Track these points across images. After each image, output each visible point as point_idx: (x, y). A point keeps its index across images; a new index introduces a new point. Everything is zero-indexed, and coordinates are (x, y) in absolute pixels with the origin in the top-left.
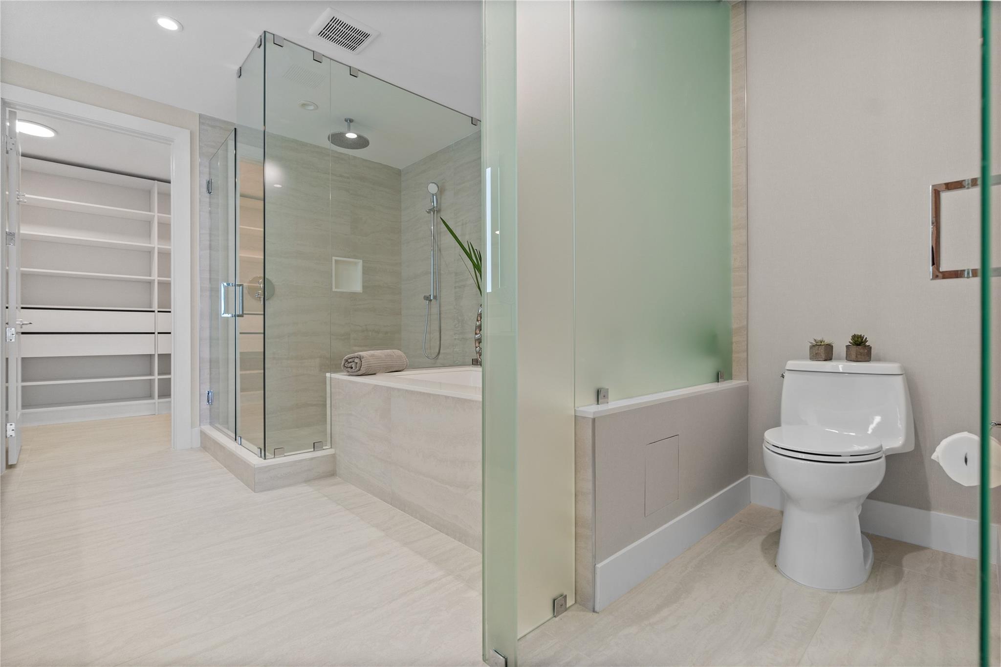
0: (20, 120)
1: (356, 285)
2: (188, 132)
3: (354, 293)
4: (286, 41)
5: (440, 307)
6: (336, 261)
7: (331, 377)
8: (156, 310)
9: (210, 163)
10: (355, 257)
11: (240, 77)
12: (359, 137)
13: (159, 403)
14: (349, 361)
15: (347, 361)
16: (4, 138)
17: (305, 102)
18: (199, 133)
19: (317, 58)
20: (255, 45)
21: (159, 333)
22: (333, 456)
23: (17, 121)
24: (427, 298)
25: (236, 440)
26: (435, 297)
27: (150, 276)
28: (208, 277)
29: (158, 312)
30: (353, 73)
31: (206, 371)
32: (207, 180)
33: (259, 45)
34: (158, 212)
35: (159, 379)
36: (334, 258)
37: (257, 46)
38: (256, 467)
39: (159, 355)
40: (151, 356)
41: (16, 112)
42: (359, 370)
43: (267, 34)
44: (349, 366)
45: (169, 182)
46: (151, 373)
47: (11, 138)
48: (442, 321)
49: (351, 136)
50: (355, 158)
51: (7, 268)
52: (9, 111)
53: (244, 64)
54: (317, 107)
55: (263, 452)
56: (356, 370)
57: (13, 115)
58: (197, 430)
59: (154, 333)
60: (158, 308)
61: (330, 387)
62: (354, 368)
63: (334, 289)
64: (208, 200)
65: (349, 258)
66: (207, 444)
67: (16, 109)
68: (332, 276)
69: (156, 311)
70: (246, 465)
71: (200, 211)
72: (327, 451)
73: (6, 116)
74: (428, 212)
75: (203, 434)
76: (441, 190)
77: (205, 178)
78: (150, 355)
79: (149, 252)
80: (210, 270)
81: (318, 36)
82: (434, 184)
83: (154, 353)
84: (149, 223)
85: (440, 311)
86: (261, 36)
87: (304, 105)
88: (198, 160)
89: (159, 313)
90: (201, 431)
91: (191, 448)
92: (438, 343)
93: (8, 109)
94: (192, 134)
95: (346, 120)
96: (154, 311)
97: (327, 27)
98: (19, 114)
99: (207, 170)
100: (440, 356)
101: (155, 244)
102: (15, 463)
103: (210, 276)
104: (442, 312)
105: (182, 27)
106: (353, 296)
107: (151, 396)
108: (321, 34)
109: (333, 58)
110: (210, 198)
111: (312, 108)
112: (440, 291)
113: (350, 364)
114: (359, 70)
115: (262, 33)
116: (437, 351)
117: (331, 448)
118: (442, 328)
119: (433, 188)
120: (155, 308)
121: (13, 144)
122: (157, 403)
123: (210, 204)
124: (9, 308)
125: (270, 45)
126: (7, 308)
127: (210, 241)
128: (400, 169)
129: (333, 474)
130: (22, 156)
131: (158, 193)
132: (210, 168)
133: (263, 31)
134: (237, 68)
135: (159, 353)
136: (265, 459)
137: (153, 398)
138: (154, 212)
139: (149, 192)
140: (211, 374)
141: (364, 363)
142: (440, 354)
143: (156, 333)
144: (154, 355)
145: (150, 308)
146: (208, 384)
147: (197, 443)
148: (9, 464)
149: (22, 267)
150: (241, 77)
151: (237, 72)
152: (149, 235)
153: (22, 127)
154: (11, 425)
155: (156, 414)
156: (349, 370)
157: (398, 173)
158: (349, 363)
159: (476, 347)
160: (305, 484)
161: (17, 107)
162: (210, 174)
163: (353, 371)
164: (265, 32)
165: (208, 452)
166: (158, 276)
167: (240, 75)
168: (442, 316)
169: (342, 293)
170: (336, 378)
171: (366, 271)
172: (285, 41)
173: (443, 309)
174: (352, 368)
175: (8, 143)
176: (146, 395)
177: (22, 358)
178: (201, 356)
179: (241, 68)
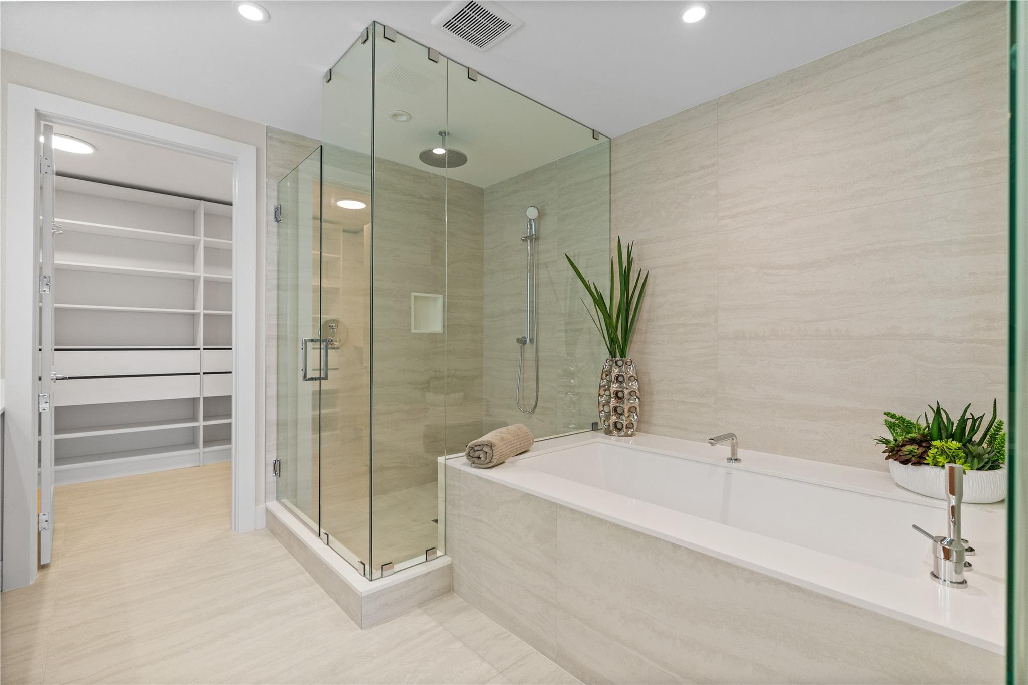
0: (56, 134)
1: (435, 325)
2: (254, 149)
3: (435, 334)
4: (400, 35)
5: (537, 351)
6: (415, 297)
7: (445, 465)
8: (202, 347)
9: (278, 186)
10: (437, 292)
11: (328, 81)
12: (450, 152)
13: (204, 453)
14: (476, 448)
15: (472, 448)
16: (38, 158)
17: (398, 112)
18: (267, 149)
19: (432, 56)
20: (358, 39)
21: (204, 373)
22: (450, 568)
23: (53, 136)
24: (522, 341)
25: (319, 536)
26: (531, 341)
27: (194, 309)
28: (276, 322)
29: (204, 349)
30: (472, 75)
31: (273, 436)
32: (274, 206)
33: (364, 40)
34: (205, 237)
35: (204, 426)
36: (413, 294)
37: (361, 41)
38: (363, 595)
39: (204, 398)
40: (195, 401)
41: (52, 126)
42: (490, 462)
43: (377, 25)
44: (475, 456)
45: (231, 204)
46: (194, 418)
47: (46, 159)
48: (540, 369)
49: (439, 151)
50: (436, 176)
51: (41, 304)
52: (44, 124)
53: (336, 64)
54: (410, 118)
55: (368, 568)
56: (485, 462)
57: (48, 131)
58: (262, 506)
59: (199, 374)
60: (204, 345)
61: (444, 476)
62: (482, 459)
63: (413, 331)
64: (275, 230)
65: (429, 293)
66: (274, 527)
67: (52, 122)
68: (410, 315)
69: (202, 349)
70: (347, 588)
71: (266, 244)
72: (441, 561)
73: (40, 130)
74: (523, 240)
75: (268, 512)
76: (541, 215)
77: (273, 203)
78: (194, 399)
79: (193, 281)
80: (278, 315)
81: (443, 28)
82: (533, 208)
83: (199, 397)
84: (193, 247)
85: (537, 357)
86: (368, 27)
87: (395, 115)
88: (264, 180)
89: (205, 351)
90: (266, 509)
91: (256, 530)
92: (535, 394)
93: (42, 123)
94: (258, 151)
95: (440, 134)
96: (199, 349)
97: (460, 15)
98: (56, 128)
99: (275, 193)
100: (537, 410)
101: (201, 271)
102: (49, 562)
103: (278, 321)
104: (539, 358)
105: (268, 16)
106: (433, 337)
107: (193, 443)
108: (448, 25)
109: (451, 58)
110: (279, 227)
111: (404, 119)
112: (537, 334)
113: (477, 454)
114: (478, 73)
115: (369, 23)
116: (533, 403)
117: (445, 554)
118: (539, 377)
119: (532, 213)
120: (200, 344)
121: (49, 166)
122: (201, 453)
123: (279, 234)
124: (42, 350)
125: (381, 42)
126: (40, 350)
127: (278, 279)
128: (483, 187)
129: (449, 589)
130: (56, 175)
131: (205, 214)
132: (278, 191)
133: (372, 21)
134: (325, 69)
135: (204, 396)
136: (371, 580)
137: (197, 447)
138: (200, 236)
139: (193, 213)
140: (278, 439)
141: (496, 452)
142: (537, 407)
143: (202, 374)
144: (199, 399)
145: (193, 345)
146: (275, 451)
147: (262, 523)
148: (42, 563)
149: (55, 303)
150: (331, 81)
151: (324, 74)
152: (193, 260)
153: (60, 143)
154: (44, 515)
155: (201, 465)
156: (476, 460)
157: (481, 192)
158: (475, 451)
159: (600, 412)
160: (419, 611)
161: (55, 120)
162: (278, 199)
163: (482, 462)
164: (374, 22)
165: (278, 539)
166: (204, 310)
167: (330, 79)
168: (540, 363)
169: (421, 334)
170: (455, 468)
171: (449, 307)
172: (397, 34)
173: (540, 354)
174: (479, 458)
175: (42, 165)
176: (189, 444)
177: (56, 408)
178: (267, 418)
179: (332, 70)
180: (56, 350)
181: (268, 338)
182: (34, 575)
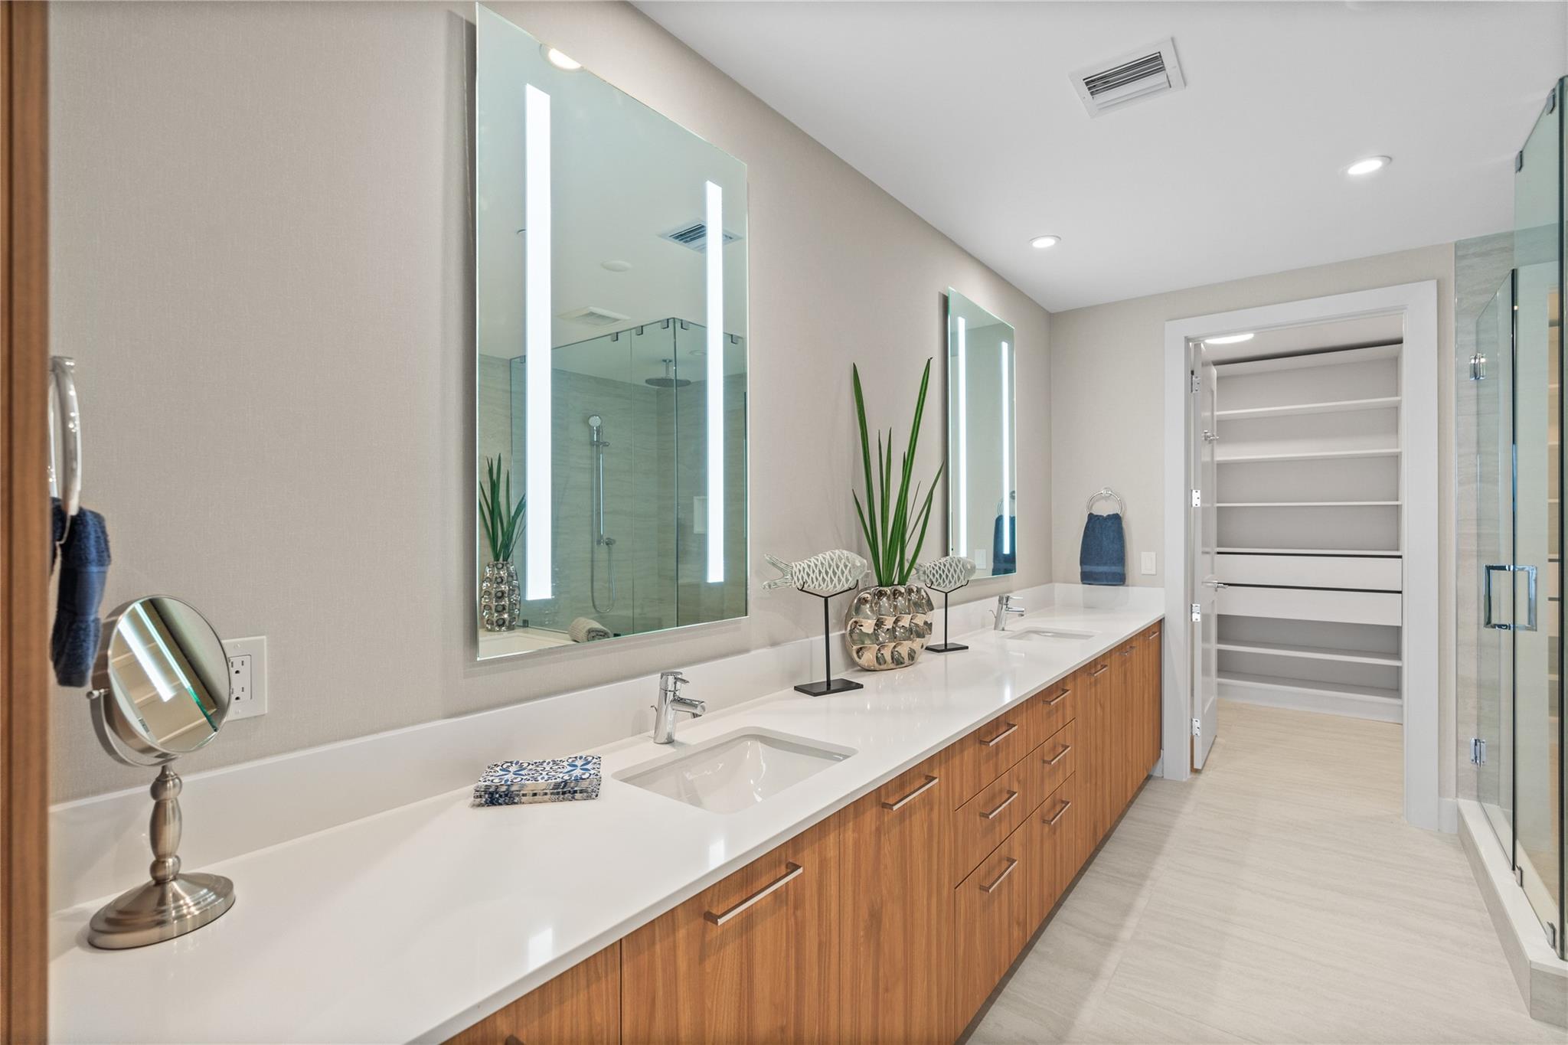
9: (1476, 326)
11: (1520, 169)
18: (1456, 276)
20: (1543, 111)
33: (1550, 109)
37: (1547, 110)
38: (1534, 967)
40: (1397, 631)
46: (1399, 655)
53: (1524, 147)
55: (1558, 938)
58: (1450, 801)
64: (1474, 392)
71: (1457, 415)
77: (1469, 353)
78: (1395, 627)
79: (1396, 460)
80: (1479, 520)
84: (1396, 412)
86: (1554, 90)
88: (1451, 324)
90: (1458, 809)
91: (1439, 831)
94: (1440, 285)
96: (1400, 556)
99: (1474, 337)
102: (1203, 768)
107: (1397, 690)
110: (1477, 386)
123: (1478, 399)
127: (1479, 465)
132: (1477, 333)
134: (1514, 153)
136: (1562, 957)
140: (1478, 709)
146: (1475, 726)
147: (1450, 825)
150: (1523, 169)
151: (1514, 160)
162: (1479, 343)
165: (1467, 855)
167: (1521, 166)
176: (1392, 689)
177: (1218, 615)
178: (1459, 673)
179: (1524, 152)
180: (1219, 553)
181: (1460, 555)
182: (1186, 775)
